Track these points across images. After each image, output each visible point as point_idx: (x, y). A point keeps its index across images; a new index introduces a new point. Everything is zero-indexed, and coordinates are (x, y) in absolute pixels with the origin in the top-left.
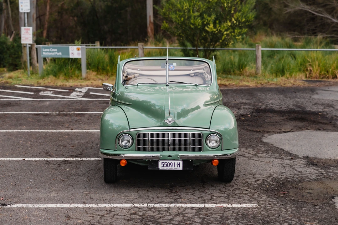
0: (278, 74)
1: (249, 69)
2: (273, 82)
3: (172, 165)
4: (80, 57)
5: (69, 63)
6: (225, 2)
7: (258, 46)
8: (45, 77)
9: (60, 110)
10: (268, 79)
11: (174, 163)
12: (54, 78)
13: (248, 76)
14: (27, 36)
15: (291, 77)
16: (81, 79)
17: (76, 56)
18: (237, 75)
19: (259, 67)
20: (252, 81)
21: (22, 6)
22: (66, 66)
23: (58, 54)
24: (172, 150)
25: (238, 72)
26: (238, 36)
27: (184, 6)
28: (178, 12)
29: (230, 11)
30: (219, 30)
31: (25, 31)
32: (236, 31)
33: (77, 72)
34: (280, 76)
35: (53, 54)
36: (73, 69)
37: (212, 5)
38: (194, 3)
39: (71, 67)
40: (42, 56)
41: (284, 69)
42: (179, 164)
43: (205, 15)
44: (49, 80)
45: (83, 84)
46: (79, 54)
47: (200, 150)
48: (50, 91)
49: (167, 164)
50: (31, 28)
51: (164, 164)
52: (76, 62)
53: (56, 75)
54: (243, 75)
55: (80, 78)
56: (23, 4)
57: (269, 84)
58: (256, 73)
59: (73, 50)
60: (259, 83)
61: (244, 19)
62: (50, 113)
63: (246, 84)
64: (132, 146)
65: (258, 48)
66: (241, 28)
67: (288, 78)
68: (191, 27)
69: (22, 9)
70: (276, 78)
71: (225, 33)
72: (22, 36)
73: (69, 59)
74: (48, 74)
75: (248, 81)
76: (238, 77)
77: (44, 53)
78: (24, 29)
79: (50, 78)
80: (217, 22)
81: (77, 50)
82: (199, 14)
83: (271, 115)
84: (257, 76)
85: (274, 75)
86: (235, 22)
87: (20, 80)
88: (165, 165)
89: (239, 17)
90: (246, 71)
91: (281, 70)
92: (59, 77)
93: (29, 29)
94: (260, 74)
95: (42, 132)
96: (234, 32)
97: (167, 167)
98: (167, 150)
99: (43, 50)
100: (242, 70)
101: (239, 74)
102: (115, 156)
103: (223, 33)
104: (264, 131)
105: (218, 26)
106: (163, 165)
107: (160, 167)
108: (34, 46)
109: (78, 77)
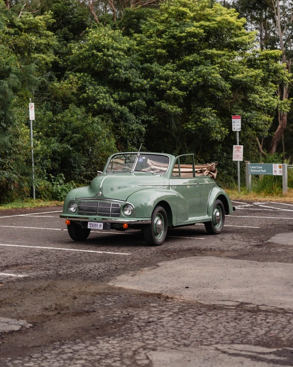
3: (96, 226)
4: (281, 174)
11: (98, 224)
14: (238, 154)
16: (280, 196)
17: (278, 174)
23: (263, 171)
24: (99, 215)
31: (236, 149)
33: (278, 189)
35: (259, 171)
39: (274, 184)
40: (251, 173)
46: (280, 171)
47: (118, 216)
49: (93, 224)
50: (242, 146)
51: (91, 224)
52: (279, 179)
56: (235, 124)
59: (276, 167)
64: (76, 211)
69: (234, 129)
72: (234, 153)
73: (272, 176)
77: (251, 170)
78: (236, 147)
81: (279, 167)
88: (92, 226)
93: (240, 148)
98: (95, 214)
99: (251, 167)
107: (89, 226)
109: (278, 194)
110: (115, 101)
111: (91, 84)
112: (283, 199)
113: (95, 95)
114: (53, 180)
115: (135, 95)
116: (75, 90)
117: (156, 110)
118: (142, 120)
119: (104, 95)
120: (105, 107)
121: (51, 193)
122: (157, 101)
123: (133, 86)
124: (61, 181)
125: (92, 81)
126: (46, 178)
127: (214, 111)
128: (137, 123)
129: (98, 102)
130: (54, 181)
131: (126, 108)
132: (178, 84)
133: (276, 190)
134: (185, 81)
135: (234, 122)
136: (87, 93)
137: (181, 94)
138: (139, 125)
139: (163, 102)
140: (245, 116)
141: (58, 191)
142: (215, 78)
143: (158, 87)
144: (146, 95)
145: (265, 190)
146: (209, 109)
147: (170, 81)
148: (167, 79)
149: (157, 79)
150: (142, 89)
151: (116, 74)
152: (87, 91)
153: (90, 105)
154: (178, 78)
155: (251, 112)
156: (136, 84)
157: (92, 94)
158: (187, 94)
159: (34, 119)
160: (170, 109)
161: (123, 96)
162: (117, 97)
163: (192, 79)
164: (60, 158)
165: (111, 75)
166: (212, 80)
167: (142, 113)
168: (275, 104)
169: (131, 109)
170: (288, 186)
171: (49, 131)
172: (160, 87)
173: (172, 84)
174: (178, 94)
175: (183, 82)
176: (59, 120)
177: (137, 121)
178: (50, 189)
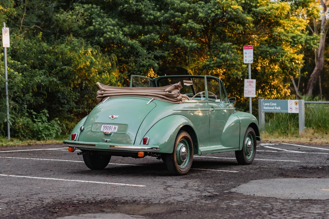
14: (250, 89)
17: (294, 111)
21: (246, 57)
23: (277, 108)
31: (248, 84)
35: (273, 108)
39: (290, 124)
40: (263, 111)
46: (296, 109)
50: (255, 81)
59: (292, 104)
69: (246, 60)
72: (245, 89)
73: (287, 114)
77: (265, 108)
78: (248, 81)
81: (295, 104)
93: (252, 82)
99: (264, 105)
109: (293, 134)
110: (125, 35)
111: (99, 16)
112: (297, 140)
113: (102, 27)
114: (34, 116)
115: (148, 28)
116: (80, 23)
117: (171, 44)
118: (155, 55)
119: (112, 28)
120: (113, 40)
121: (32, 131)
122: (172, 34)
123: (146, 19)
124: (44, 118)
125: (100, 12)
126: (27, 114)
127: (234, 46)
128: (149, 58)
129: (105, 35)
130: (36, 118)
131: (137, 42)
132: (195, 17)
133: (291, 129)
134: (202, 13)
135: (246, 53)
136: (94, 26)
137: (198, 27)
138: (151, 61)
139: (179, 37)
140: (268, 51)
141: (39, 129)
142: (235, 10)
143: (172, 20)
144: (160, 28)
145: (279, 130)
146: (229, 44)
147: (187, 13)
148: (182, 10)
149: (172, 12)
150: (155, 22)
151: (126, 5)
152: (94, 24)
153: (96, 38)
154: (195, 11)
155: (276, 48)
156: (149, 16)
157: (99, 26)
158: (204, 27)
159: (9, 46)
160: (185, 43)
161: (135, 29)
162: (128, 30)
163: (210, 11)
164: (45, 93)
165: (121, 7)
166: (231, 11)
167: (156, 49)
168: (303, 39)
169: (143, 43)
170: (306, 125)
171: (37, 62)
172: (175, 20)
173: (189, 17)
174: (194, 27)
175: (200, 15)
176: (50, 51)
177: (149, 56)
178: (31, 127)
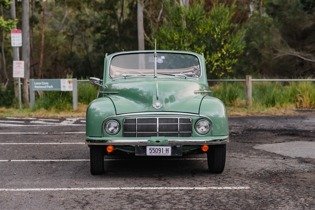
0: (268, 104)
1: (239, 101)
2: (264, 112)
3: (160, 151)
4: (71, 90)
5: (61, 96)
6: (215, 33)
7: (248, 77)
8: (37, 110)
9: (50, 131)
10: (259, 109)
11: (163, 149)
12: (45, 110)
13: (238, 107)
14: (19, 70)
15: (281, 108)
16: (73, 112)
17: (67, 89)
18: (228, 106)
19: (249, 98)
20: (242, 111)
21: (14, 40)
22: (57, 99)
23: (50, 87)
24: (161, 135)
25: (229, 103)
26: (229, 67)
27: (174, 37)
28: (168, 43)
29: (221, 43)
30: (209, 61)
31: (17, 65)
32: (226, 62)
33: (68, 105)
34: (271, 107)
35: (45, 87)
36: (64, 102)
37: (202, 37)
38: (184, 34)
39: (62, 100)
40: (34, 90)
41: (274, 100)
42: (167, 149)
43: (195, 45)
44: (41, 112)
45: (74, 115)
46: (70, 87)
47: (190, 135)
48: (41, 120)
49: (155, 149)
50: (23, 62)
51: (152, 149)
52: (67, 95)
53: (47, 108)
54: (234, 106)
55: (71, 111)
56: (15, 39)
57: (260, 113)
58: (246, 104)
59: (65, 82)
60: (250, 113)
61: (234, 51)
62: (39, 133)
63: (238, 114)
64: (119, 132)
65: (248, 79)
66: (231, 59)
67: (278, 108)
68: (181, 58)
69: (14, 44)
70: (267, 108)
71: (215, 64)
72: (14, 70)
73: (60, 92)
74: (39, 108)
75: (239, 112)
76: (229, 108)
77: (36, 87)
78: (16, 63)
79: (41, 110)
80: (208, 52)
81: (69, 83)
82: (189, 45)
83: (261, 133)
84: (248, 106)
85: (265, 105)
86: (225, 53)
87: (12, 114)
88: (153, 151)
89: (229, 48)
90: (237, 102)
91: (272, 101)
92: (50, 109)
93: (21, 63)
94: (250, 105)
95: (30, 144)
96: (224, 63)
97: (155, 153)
98: (155, 135)
99: (35, 84)
100: (232, 101)
101: (230, 105)
102: (101, 142)
103: (213, 64)
104: (256, 143)
105: (208, 56)
106: (150, 151)
107: (148, 153)
108: (26, 80)
135: (14, 37)
